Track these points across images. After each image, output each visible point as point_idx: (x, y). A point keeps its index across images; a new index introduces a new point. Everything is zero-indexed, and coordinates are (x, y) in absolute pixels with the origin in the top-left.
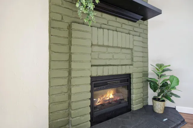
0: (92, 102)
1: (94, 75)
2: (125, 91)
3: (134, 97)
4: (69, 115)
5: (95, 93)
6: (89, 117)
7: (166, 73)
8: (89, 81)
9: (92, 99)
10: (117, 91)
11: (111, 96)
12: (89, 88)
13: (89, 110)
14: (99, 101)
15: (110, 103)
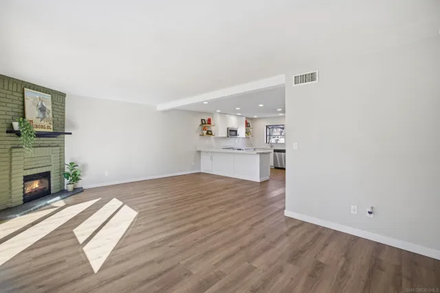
0: (24, 192)
1: (25, 175)
2: (46, 181)
3: (52, 185)
4: (11, 197)
5: (26, 183)
6: (22, 198)
7: (76, 168)
8: (22, 178)
9: (23, 188)
10: (41, 182)
11: (37, 186)
12: (23, 182)
13: (22, 194)
14: (28, 190)
15: (36, 190)
